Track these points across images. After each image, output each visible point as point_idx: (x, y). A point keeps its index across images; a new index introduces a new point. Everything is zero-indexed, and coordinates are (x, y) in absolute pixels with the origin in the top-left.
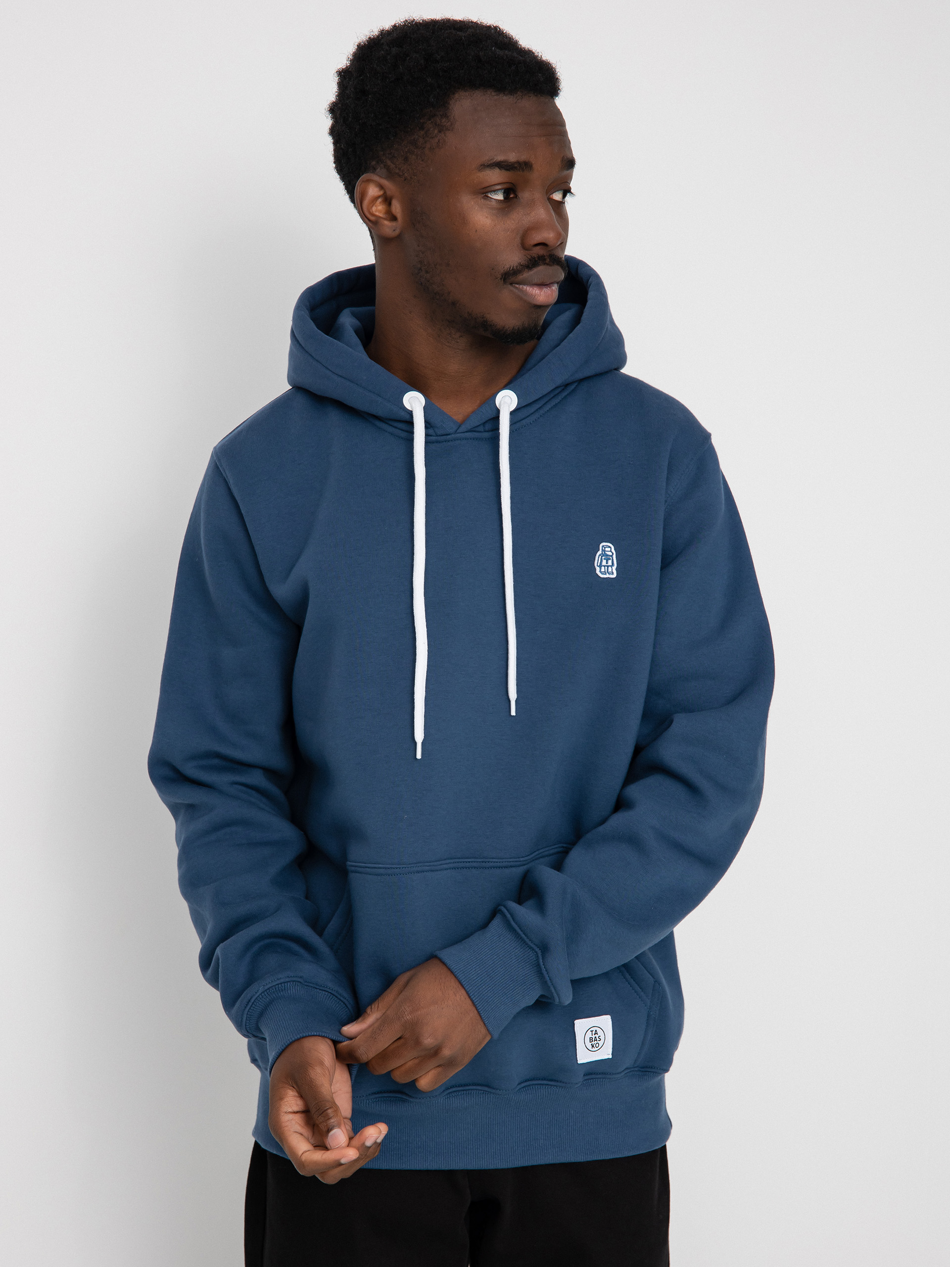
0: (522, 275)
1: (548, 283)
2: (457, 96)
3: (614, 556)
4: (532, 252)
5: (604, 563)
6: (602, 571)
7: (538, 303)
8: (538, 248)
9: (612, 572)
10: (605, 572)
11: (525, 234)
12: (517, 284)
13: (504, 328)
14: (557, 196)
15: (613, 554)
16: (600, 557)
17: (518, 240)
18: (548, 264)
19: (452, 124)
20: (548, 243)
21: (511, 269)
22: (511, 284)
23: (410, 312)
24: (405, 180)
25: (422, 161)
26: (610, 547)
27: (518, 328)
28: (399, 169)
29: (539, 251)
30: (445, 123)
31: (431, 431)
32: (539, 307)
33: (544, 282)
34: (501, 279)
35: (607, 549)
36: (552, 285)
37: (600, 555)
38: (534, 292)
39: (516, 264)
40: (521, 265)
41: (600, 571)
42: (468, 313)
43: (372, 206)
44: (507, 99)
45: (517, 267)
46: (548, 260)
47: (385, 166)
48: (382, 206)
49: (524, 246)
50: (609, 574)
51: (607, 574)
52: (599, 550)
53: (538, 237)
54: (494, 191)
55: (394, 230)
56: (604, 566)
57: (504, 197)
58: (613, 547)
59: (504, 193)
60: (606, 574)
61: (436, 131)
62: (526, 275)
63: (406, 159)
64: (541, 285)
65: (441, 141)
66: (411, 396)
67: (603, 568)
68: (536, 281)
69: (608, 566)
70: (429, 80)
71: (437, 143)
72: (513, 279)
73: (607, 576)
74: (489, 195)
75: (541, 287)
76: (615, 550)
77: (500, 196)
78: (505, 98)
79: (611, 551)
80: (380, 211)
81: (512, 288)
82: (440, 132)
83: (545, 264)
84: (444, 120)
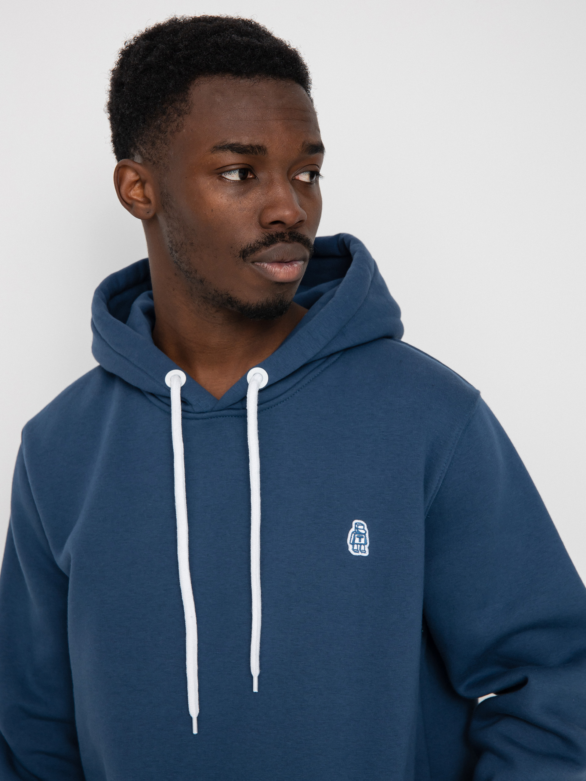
0: (260, 252)
1: (289, 260)
2: (197, 81)
3: (367, 535)
4: (270, 230)
5: (357, 540)
6: (354, 549)
7: (278, 280)
8: (276, 226)
9: (365, 550)
10: (357, 550)
11: (261, 213)
12: (258, 262)
13: (248, 304)
14: (304, 177)
15: (366, 532)
16: (353, 534)
17: (256, 218)
18: (286, 241)
19: (189, 108)
20: (284, 221)
21: (248, 247)
22: (253, 262)
23: (174, 290)
24: (154, 163)
25: (166, 144)
26: (362, 525)
27: (262, 304)
28: (149, 154)
29: (277, 229)
30: (184, 107)
31: (189, 408)
32: (281, 284)
33: (284, 259)
34: (240, 257)
35: (360, 527)
36: (294, 263)
37: (353, 533)
38: (274, 270)
39: (253, 242)
40: (259, 243)
41: (353, 550)
42: (214, 290)
43: (131, 190)
44: (244, 83)
45: (254, 244)
46: (288, 237)
47: (139, 152)
48: (140, 190)
49: (262, 225)
50: (362, 552)
51: (360, 552)
52: (352, 528)
53: (274, 215)
54: (227, 171)
55: (148, 212)
56: (357, 544)
57: (240, 176)
58: (365, 525)
59: (240, 172)
60: (358, 552)
61: (176, 115)
62: (264, 252)
63: (153, 144)
64: (281, 262)
65: (180, 125)
66: (173, 374)
67: (356, 546)
68: (275, 258)
69: (361, 545)
70: (171, 67)
71: (177, 127)
72: (252, 257)
73: (360, 554)
74: (223, 175)
75: (281, 264)
76: (367, 528)
77: (235, 177)
78: (242, 81)
79: (364, 529)
80: (138, 195)
81: (253, 267)
82: (179, 116)
83: (283, 241)
84: (182, 105)
